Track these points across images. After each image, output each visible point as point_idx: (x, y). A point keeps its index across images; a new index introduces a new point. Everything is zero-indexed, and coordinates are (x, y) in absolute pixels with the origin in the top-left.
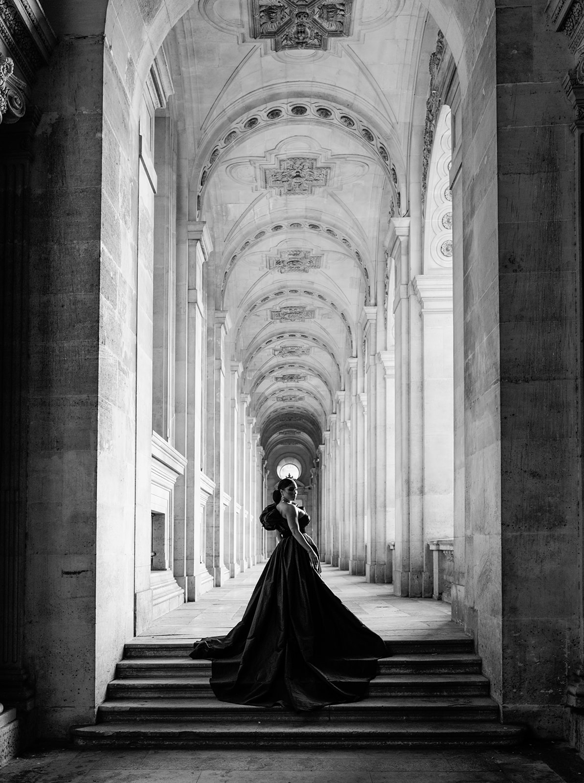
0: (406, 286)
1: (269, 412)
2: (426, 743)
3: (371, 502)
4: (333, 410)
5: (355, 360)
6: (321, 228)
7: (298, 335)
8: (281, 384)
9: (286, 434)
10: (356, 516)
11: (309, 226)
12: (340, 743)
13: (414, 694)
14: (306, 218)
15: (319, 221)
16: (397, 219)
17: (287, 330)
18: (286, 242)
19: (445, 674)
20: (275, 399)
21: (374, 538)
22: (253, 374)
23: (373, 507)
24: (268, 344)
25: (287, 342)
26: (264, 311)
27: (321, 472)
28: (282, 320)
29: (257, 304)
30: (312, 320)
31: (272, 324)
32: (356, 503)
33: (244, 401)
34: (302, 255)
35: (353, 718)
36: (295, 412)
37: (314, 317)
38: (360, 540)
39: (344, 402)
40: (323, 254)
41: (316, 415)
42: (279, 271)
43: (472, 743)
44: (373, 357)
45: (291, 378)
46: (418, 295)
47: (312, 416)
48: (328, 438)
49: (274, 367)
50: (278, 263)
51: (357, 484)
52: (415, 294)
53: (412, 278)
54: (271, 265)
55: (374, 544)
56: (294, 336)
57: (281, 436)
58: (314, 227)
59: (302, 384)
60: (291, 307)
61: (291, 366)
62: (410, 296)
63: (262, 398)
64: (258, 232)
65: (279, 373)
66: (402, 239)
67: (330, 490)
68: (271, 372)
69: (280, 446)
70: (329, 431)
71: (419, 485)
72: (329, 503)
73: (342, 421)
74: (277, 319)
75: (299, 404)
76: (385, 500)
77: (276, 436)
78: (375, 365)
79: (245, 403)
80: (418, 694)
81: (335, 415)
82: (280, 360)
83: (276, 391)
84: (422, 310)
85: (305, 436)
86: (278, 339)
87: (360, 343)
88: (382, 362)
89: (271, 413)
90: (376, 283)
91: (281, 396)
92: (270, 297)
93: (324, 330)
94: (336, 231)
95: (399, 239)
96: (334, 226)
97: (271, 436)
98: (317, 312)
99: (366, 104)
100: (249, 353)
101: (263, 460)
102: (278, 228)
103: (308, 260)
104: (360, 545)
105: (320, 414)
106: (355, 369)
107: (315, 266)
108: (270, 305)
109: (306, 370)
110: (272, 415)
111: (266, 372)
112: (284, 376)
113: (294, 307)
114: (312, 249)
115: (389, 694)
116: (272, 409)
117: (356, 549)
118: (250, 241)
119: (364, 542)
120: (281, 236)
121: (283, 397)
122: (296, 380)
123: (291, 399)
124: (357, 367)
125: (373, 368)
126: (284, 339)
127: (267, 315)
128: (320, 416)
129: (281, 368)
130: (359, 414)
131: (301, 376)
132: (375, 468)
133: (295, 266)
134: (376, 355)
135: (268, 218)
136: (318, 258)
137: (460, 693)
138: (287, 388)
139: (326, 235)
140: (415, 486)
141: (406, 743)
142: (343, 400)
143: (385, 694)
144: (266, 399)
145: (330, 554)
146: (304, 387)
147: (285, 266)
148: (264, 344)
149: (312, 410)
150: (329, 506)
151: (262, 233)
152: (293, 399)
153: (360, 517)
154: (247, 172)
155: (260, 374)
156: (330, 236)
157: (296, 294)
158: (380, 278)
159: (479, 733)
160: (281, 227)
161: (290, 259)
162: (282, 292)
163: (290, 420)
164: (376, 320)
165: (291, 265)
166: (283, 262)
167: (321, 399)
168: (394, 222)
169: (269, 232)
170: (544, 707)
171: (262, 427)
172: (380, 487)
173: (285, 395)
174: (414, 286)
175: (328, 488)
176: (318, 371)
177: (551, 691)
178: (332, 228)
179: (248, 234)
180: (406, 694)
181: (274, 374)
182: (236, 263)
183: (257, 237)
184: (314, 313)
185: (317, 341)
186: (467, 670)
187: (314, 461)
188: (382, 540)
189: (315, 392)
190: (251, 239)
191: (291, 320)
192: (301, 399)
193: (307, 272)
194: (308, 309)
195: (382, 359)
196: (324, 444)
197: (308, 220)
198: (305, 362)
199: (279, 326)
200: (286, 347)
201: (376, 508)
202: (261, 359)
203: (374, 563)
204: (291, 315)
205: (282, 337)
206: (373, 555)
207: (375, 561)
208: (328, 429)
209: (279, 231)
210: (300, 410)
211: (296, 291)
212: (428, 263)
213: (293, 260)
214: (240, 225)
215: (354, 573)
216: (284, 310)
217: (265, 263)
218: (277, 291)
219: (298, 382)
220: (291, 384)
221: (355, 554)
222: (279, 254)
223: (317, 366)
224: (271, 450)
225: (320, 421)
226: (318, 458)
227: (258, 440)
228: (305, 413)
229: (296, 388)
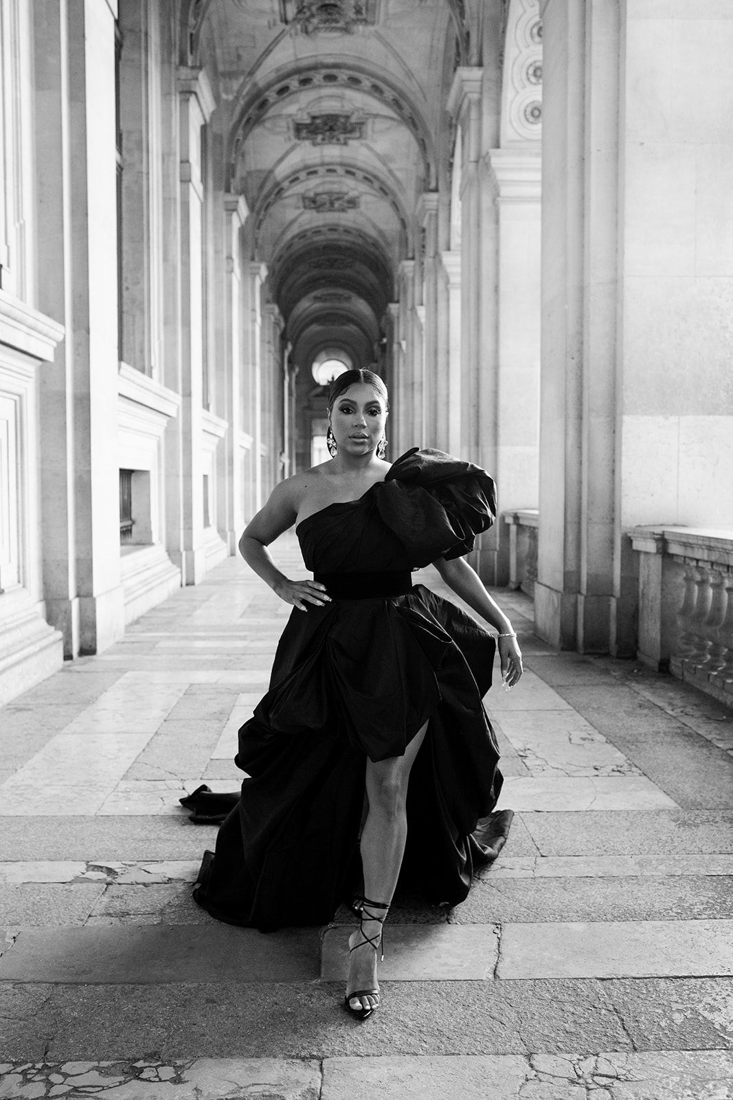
1: (289, 236)
8: (307, 153)
9: (325, 300)
20: (301, 204)
22: (235, 85)
27: (392, 359)
36: (341, 243)
41: (383, 242)
45: (331, 129)
47: (372, 249)
48: (410, 275)
49: (289, 75)
57: (318, 305)
59: (357, 151)
61: (330, 77)
63: (269, 186)
65: (299, 106)
68: (282, 92)
69: (315, 328)
70: (413, 258)
75: (348, 218)
77: (306, 305)
81: (434, 196)
83: (298, 171)
85: (361, 306)
89: (293, 238)
91: (311, 194)
101: (284, 338)
109: (365, 93)
110: (295, 248)
111: (269, 86)
112: (314, 118)
116: (295, 230)
121: (317, 195)
122: (342, 137)
123: (332, 204)
128: (389, 244)
129: (305, 82)
131: (353, 120)
138: (323, 164)
144: (279, 191)
146: (360, 164)
149: (373, 233)
152: (337, 205)
155: (255, 91)
163: (332, 266)
167: (397, 188)
171: (277, 268)
173: (320, 190)
187: (376, 347)
189: (383, 172)
192: (353, 203)
196: (398, 302)
198: (361, 64)
202: (254, 37)
208: (410, 255)
210: (350, 238)
219: (345, 144)
220: (332, 152)
223: (393, 70)
224: (302, 330)
225: (390, 255)
226: (383, 336)
227: (263, 279)
228: (358, 245)
229: (342, 164)
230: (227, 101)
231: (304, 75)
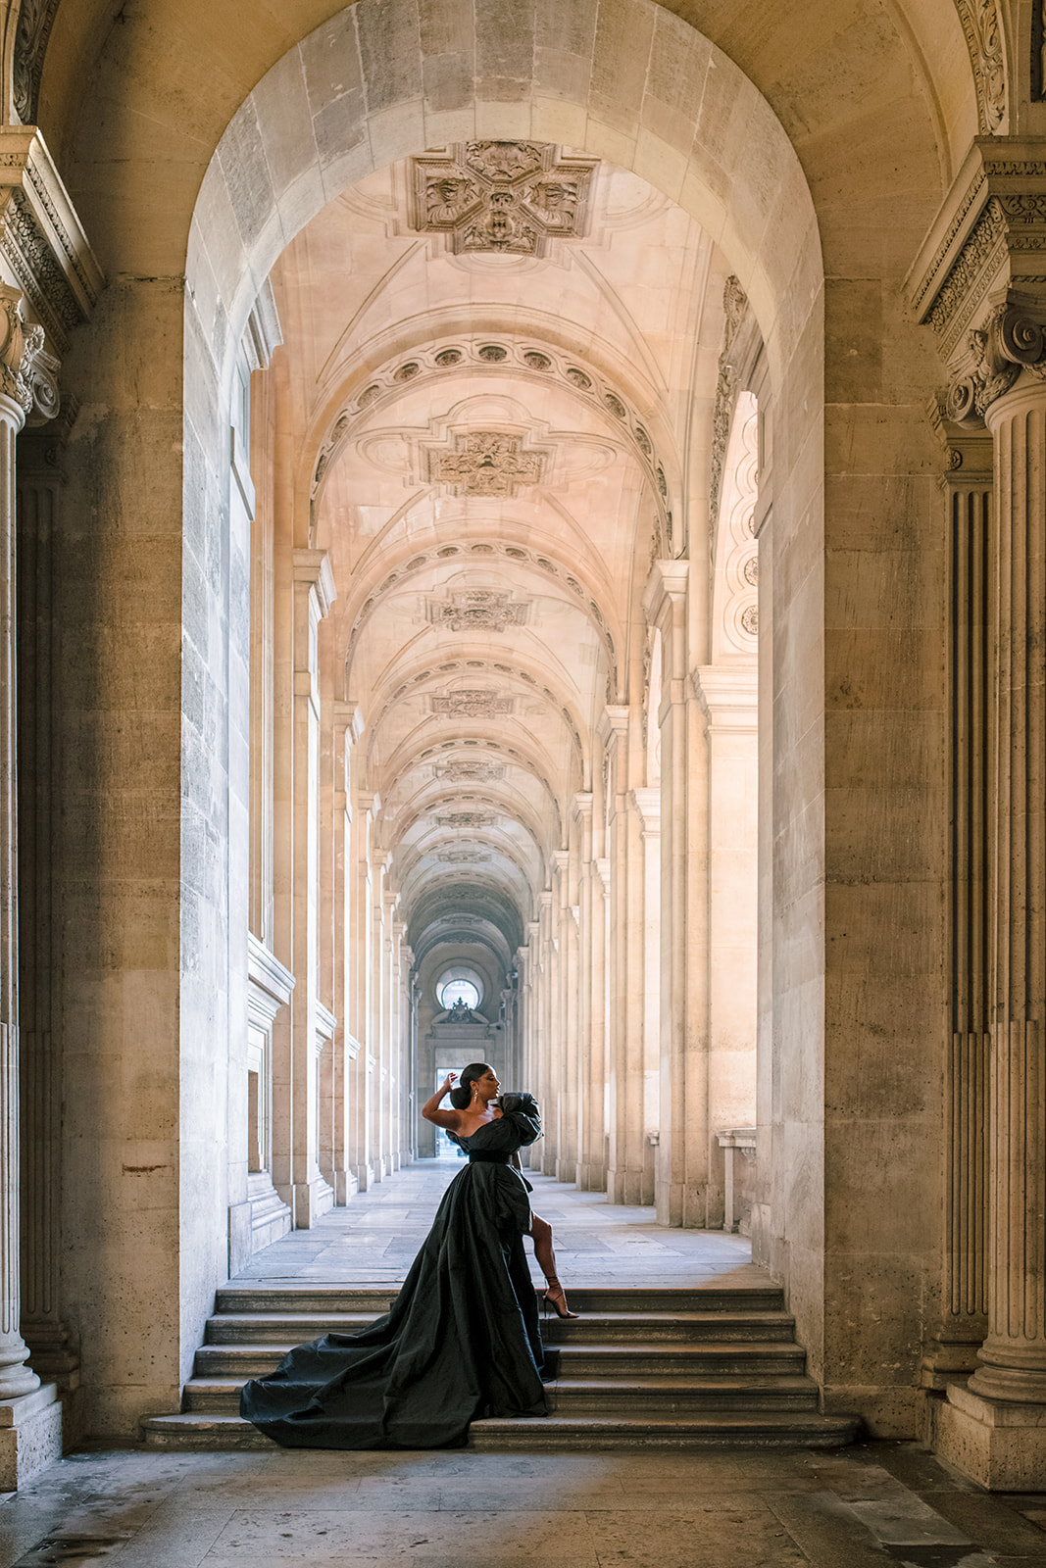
0: (681, 682)
1: (423, 881)
2: (706, 1442)
3: (617, 1060)
4: (545, 883)
5: (588, 797)
6: (528, 556)
7: (482, 742)
8: (446, 831)
9: (454, 923)
10: (590, 1084)
11: (507, 550)
12: (573, 1442)
13: (689, 1371)
14: (501, 536)
15: (525, 543)
16: (665, 562)
17: (461, 732)
18: (464, 575)
19: (736, 1341)
20: (436, 857)
21: (622, 1124)
22: (395, 811)
23: (621, 1067)
24: (425, 757)
25: (461, 754)
26: (418, 700)
27: (522, 997)
28: (453, 714)
29: (407, 685)
30: (509, 716)
31: (434, 721)
32: (590, 1060)
33: (382, 864)
34: (492, 600)
35: (592, 1406)
36: (472, 883)
37: (511, 712)
38: (596, 1127)
39: (568, 870)
40: (532, 601)
41: (513, 890)
42: (450, 626)
43: (777, 1442)
44: (621, 797)
45: (467, 820)
46: (702, 700)
47: (505, 892)
48: (536, 935)
49: (436, 799)
50: (448, 612)
51: (590, 1025)
52: (697, 698)
53: (691, 669)
54: (434, 616)
55: (622, 1134)
56: (475, 743)
57: (445, 926)
58: (514, 552)
59: (488, 831)
60: (470, 691)
61: (468, 797)
62: (687, 700)
63: (412, 855)
64: (413, 557)
65: (443, 810)
66: (674, 597)
67: (540, 1033)
68: (430, 807)
69: (442, 944)
70: (538, 921)
71: (702, 1033)
72: (538, 1058)
73: (563, 906)
74: (443, 712)
75: (480, 868)
76: (642, 1057)
77: (436, 927)
78: (626, 811)
79: (383, 868)
80: (694, 1371)
81: (549, 894)
82: (447, 785)
83: (437, 843)
84: (709, 728)
85: (492, 930)
86: (445, 749)
87: (597, 766)
88: (638, 807)
89: (427, 883)
90: (628, 662)
91: (448, 853)
92: (431, 672)
93: (531, 735)
94: (554, 562)
95: (670, 598)
96: (552, 554)
97: (427, 925)
98: (517, 702)
99: (612, 350)
100: (389, 772)
101: (413, 970)
102: (448, 551)
103: (503, 610)
104: (596, 1136)
105: (520, 887)
106: (589, 813)
107: (516, 621)
108: (431, 686)
109: (494, 806)
110: (428, 888)
111: (420, 809)
112: (453, 815)
113: (476, 691)
114: (512, 592)
115: (649, 1371)
116: (429, 876)
117: (589, 1144)
118: (397, 573)
119: (603, 1130)
120: (453, 566)
121: (451, 854)
122: (476, 824)
123: (465, 858)
124: (592, 810)
125: (621, 818)
126: (455, 748)
127: (424, 704)
128: (518, 891)
129: (448, 800)
130: (596, 897)
131: (485, 816)
132: (625, 998)
133: (478, 620)
134: (628, 794)
135: (432, 533)
136: (523, 607)
137: (759, 1370)
138: (458, 837)
139: (538, 568)
140: (695, 1034)
141: (675, 1441)
142: (564, 868)
143: (642, 1370)
144: (420, 857)
145: (540, 1153)
146: (491, 838)
147: (461, 618)
148: (418, 756)
149: (505, 880)
150: (538, 1062)
151: (421, 560)
152: (469, 859)
153: (596, 1086)
154: (396, 451)
155: (410, 811)
156: (544, 571)
157: (479, 669)
158: (635, 653)
159: (788, 1427)
160: (456, 549)
161: (469, 606)
162: (454, 665)
163: (461, 898)
164: (627, 730)
165: (472, 618)
166: (457, 610)
167: (522, 859)
168: (660, 566)
169: (433, 557)
170: (886, 1389)
171: (409, 910)
172: (633, 1033)
173: (455, 850)
174: (695, 684)
175: (535, 1029)
176: (518, 810)
177: (898, 1365)
178: (548, 558)
179: (394, 560)
180: (676, 1371)
181: (436, 811)
182: (371, 613)
183: (410, 567)
184: (512, 704)
185: (517, 755)
186: (773, 1335)
187: (508, 977)
188: (637, 1128)
189: (511, 847)
190: (401, 569)
191: (470, 715)
192: (484, 859)
193: (500, 630)
194: (501, 695)
195: (638, 803)
196: (528, 946)
197: (504, 541)
198: (494, 792)
199: (445, 724)
200: (459, 763)
201: (625, 1070)
202: (412, 782)
203: (622, 1169)
204: (469, 706)
205: (452, 744)
206: (621, 1154)
207: (624, 1166)
208: (536, 918)
209: (451, 557)
210: (482, 880)
211: (479, 664)
212: (721, 644)
213: (476, 608)
214: (381, 544)
215: (585, 1188)
216: (457, 697)
217: (423, 611)
218: (445, 663)
219: (479, 827)
220: (467, 830)
221: (586, 1152)
222: (450, 595)
223: (516, 799)
224: (426, 952)
225: (520, 900)
226: (516, 971)
227: (404, 934)
228: (491, 886)
229: (475, 838)
230: (388, 821)
231: (448, 798)
